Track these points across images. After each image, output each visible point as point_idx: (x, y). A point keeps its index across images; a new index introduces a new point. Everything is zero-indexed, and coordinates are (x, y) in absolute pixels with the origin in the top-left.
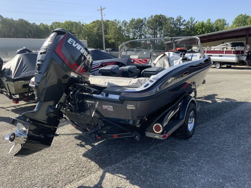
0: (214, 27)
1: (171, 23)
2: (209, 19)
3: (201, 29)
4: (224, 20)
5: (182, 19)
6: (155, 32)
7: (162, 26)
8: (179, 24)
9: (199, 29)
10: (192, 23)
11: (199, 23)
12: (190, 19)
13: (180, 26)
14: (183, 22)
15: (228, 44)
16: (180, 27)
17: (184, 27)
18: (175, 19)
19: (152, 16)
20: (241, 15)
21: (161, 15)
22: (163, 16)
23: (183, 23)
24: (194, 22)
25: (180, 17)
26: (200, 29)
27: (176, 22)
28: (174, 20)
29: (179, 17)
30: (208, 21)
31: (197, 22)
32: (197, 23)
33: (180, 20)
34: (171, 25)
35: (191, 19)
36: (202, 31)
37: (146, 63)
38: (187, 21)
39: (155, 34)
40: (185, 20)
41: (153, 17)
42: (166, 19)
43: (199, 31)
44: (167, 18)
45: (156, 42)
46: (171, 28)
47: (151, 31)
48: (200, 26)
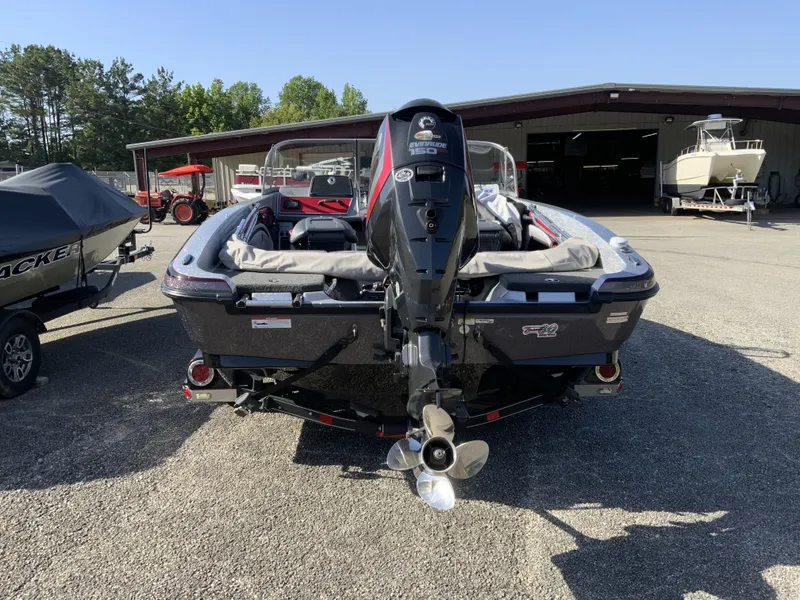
0: (235, 104)
1: (92, 81)
2: (219, 81)
3: (197, 109)
4: (254, 88)
5: (130, 71)
6: (33, 106)
7: (62, 89)
8: (121, 86)
9: (191, 109)
10: (164, 86)
11: (188, 87)
12: (159, 73)
13: (126, 92)
14: (136, 81)
15: (341, 159)
16: (127, 97)
17: (140, 97)
18: (106, 69)
19: (15, 49)
20: (300, 78)
21: (53, 49)
22: (59, 51)
23: (137, 85)
24: (173, 85)
25: (123, 63)
26: (194, 108)
27: (112, 80)
28: (102, 72)
29: (119, 63)
30: (214, 86)
31: (180, 84)
32: (183, 88)
33: (123, 72)
34: (96, 86)
35: (161, 72)
36: (201, 113)
37: (345, 211)
38: (147, 78)
39: (36, 111)
40: (140, 77)
41: (22, 52)
42: (74, 65)
43: (192, 114)
44: (75, 60)
45: (41, 140)
46: (96, 96)
47: (18, 101)
48: (192, 98)
